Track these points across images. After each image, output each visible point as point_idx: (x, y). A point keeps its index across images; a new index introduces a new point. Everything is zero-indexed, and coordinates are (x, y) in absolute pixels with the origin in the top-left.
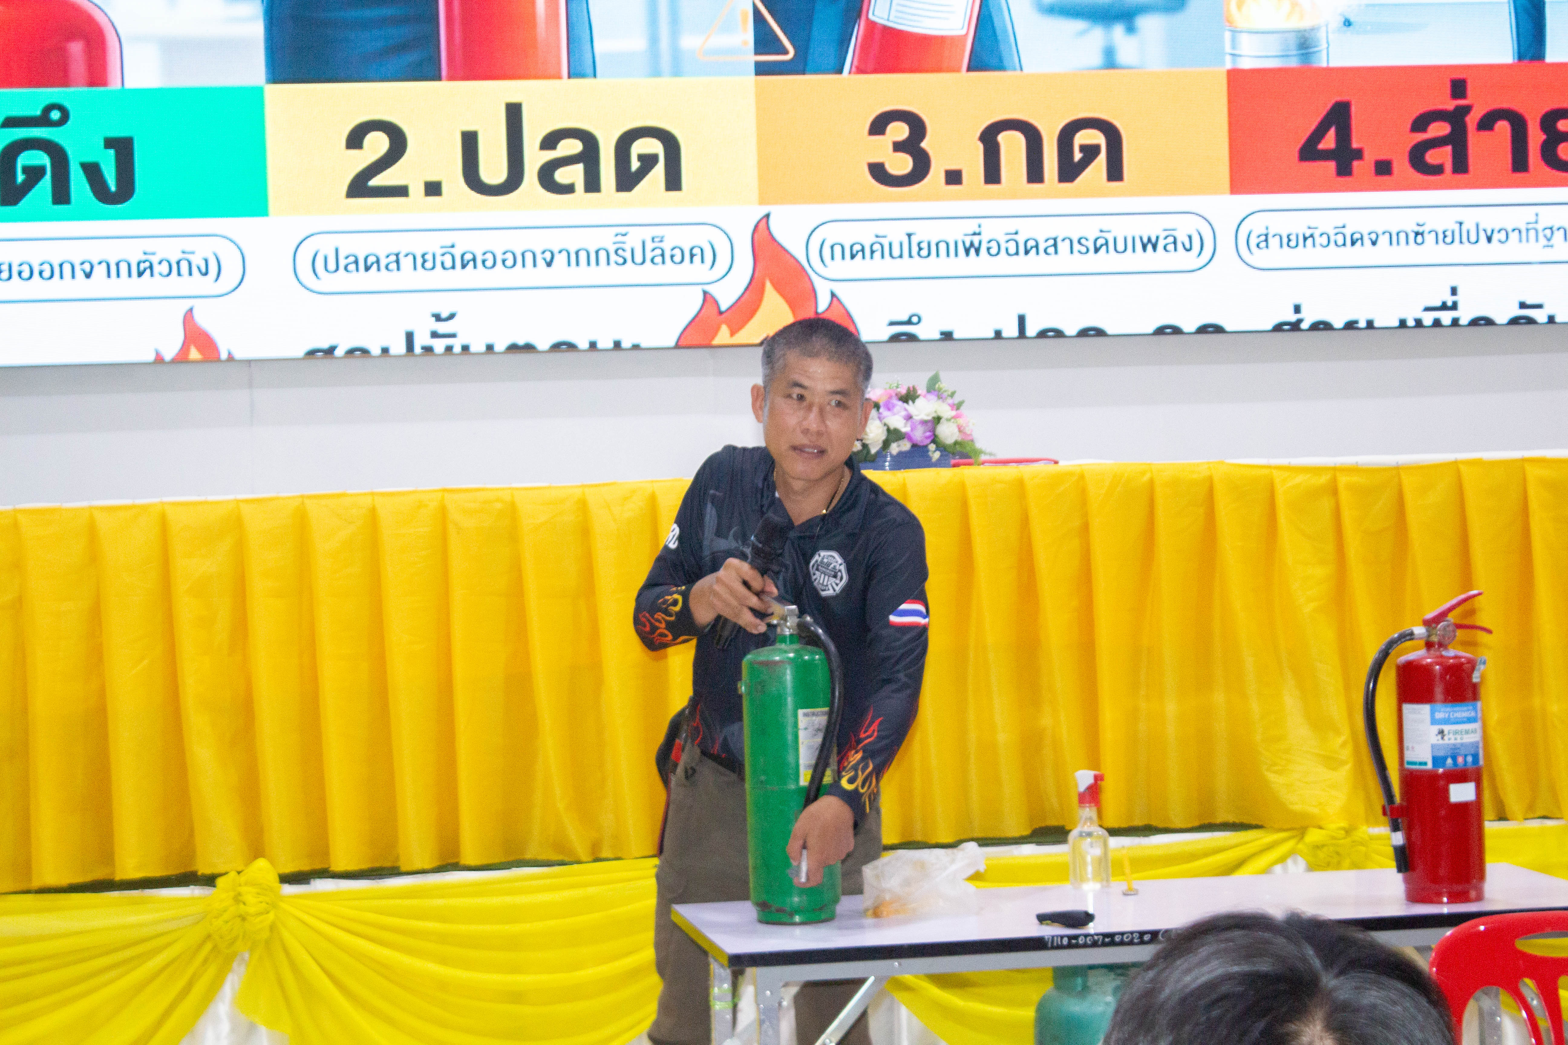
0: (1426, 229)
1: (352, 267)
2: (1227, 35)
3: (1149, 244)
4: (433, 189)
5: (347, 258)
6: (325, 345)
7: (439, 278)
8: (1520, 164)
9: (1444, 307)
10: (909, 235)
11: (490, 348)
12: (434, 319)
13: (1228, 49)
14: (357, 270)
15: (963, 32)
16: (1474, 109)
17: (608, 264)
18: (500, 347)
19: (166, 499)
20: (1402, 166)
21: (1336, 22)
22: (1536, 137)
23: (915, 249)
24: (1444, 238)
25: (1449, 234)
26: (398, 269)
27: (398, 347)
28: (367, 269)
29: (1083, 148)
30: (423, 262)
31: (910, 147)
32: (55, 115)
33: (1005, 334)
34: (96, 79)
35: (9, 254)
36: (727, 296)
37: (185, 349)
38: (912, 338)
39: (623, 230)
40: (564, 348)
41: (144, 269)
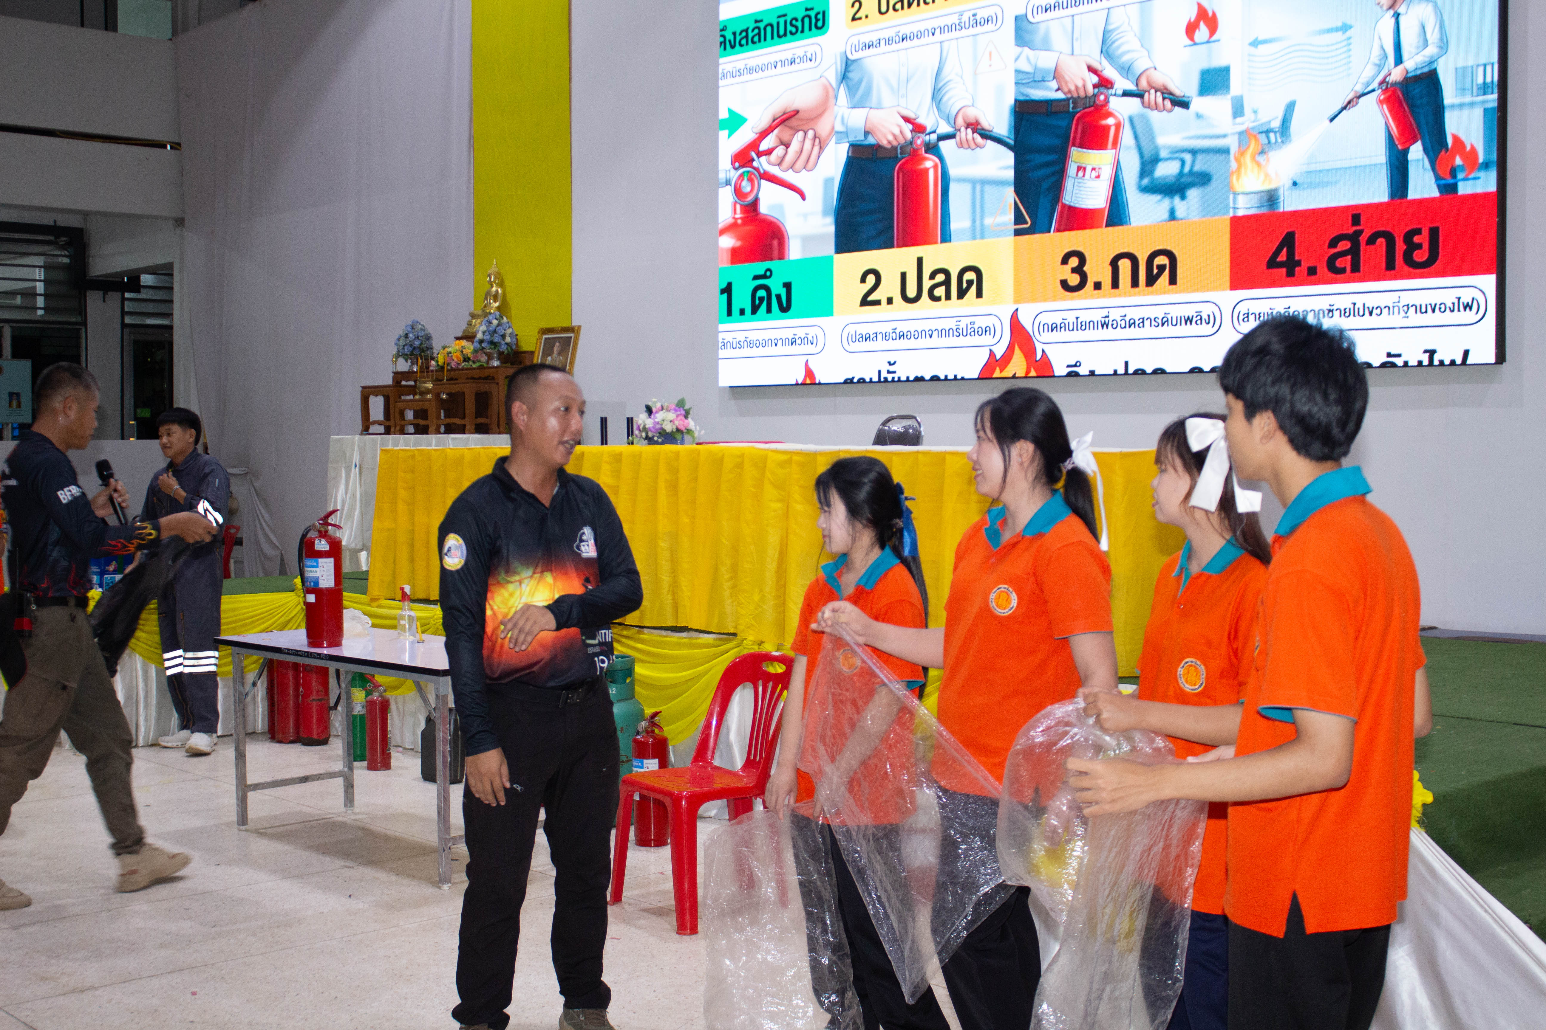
0: (1335, 308)
2: (1231, 196)
3: (1189, 320)
4: (890, 301)
5: (859, 335)
6: (850, 377)
7: (891, 345)
8: (1390, 265)
10: (1077, 318)
11: (907, 379)
12: (888, 364)
13: (1231, 205)
14: (862, 341)
15: (1104, 206)
16: (1365, 232)
17: (953, 336)
18: (911, 378)
20: (1322, 269)
21: (1289, 184)
22: (1400, 247)
23: (1079, 326)
24: (1345, 313)
25: (1347, 310)
26: (877, 340)
27: (875, 379)
28: (866, 340)
29: (1159, 267)
30: (886, 337)
31: (1079, 270)
32: (768, 273)
33: (1119, 372)
34: (781, 257)
35: (753, 336)
36: (999, 352)
37: (805, 379)
38: (1076, 374)
39: (959, 319)
40: (935, 378)
41: (793, 342)
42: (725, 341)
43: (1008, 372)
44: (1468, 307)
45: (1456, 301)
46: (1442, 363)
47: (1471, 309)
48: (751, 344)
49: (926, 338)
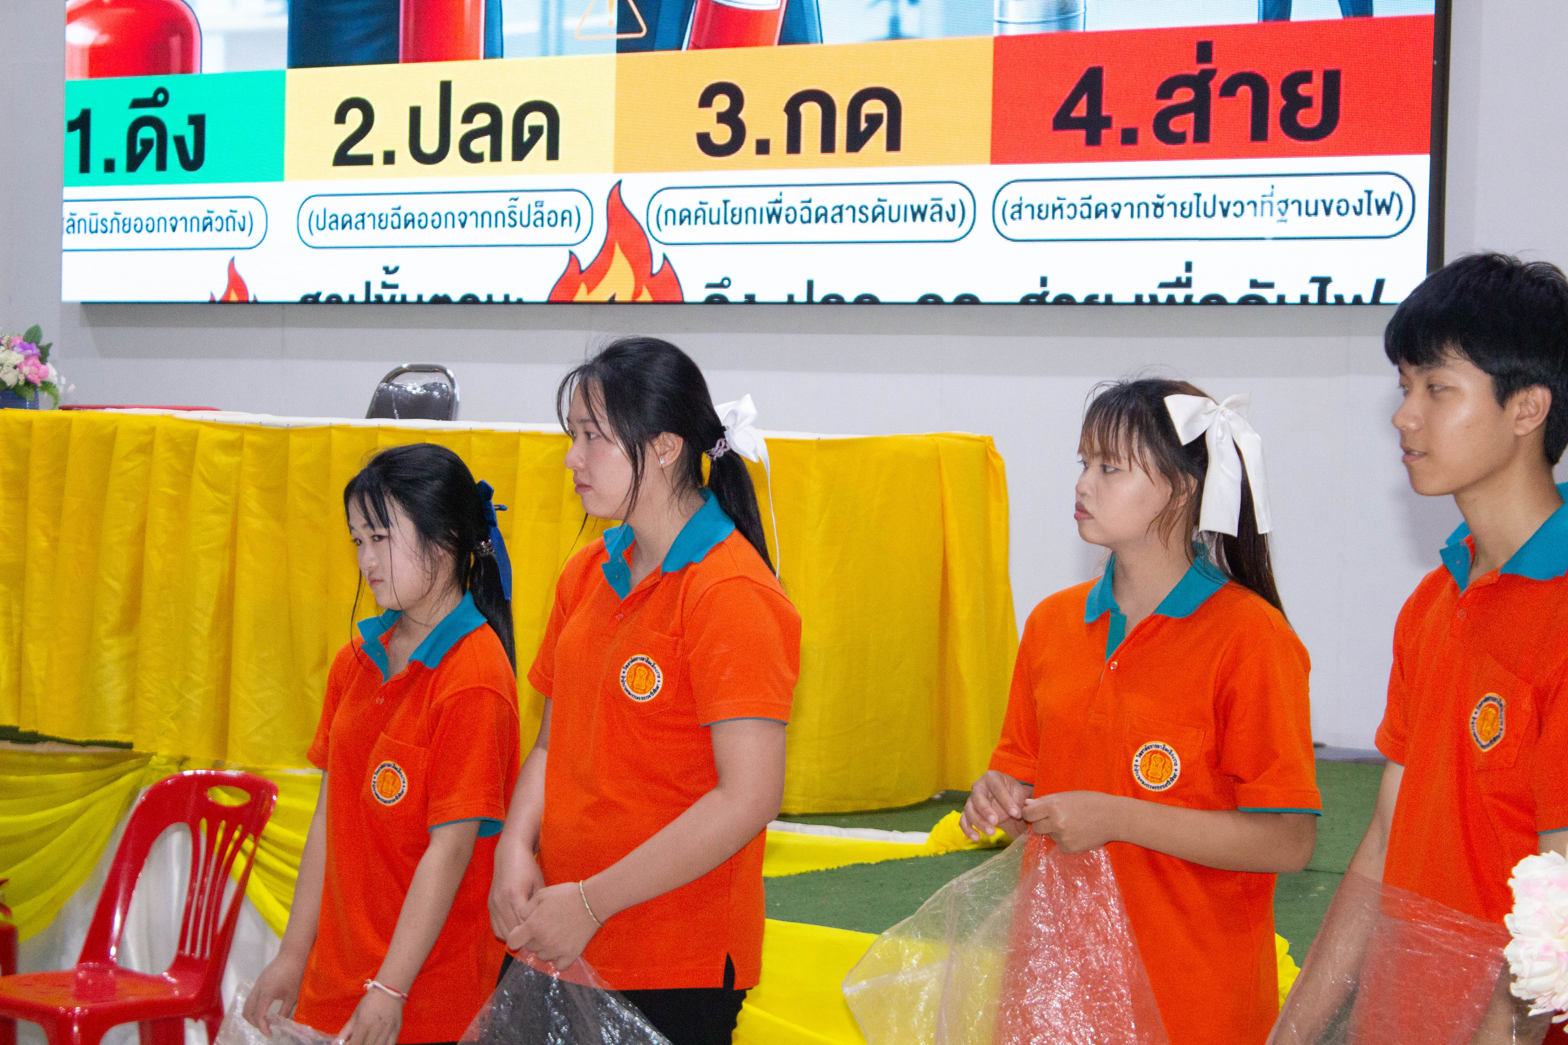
0: (1166, 200)
1: (334, 225)
3: (919, 213)
4: (389, 158)
5: (331, 217)
6: (313, 292)
7: (390, 236)
8: (1259, 132)
9: (1178, 284)
10: (725, 202)
11: (419, 299)
12: (384, 272)
13: (996, 16)
14: (337, 227)
15: (777, 7)
16: (1218, 73)
17: (504, 226)
18: (426, 298)
20: (1147, 135)
22: (1276, 102)
23: (729, 215)
24: (1182, 211)
25: (1187, 206)
26: (364, 227)
27: (360, 297)
28: (343, 226)
29: (869, 117)
30: (381, 222)
31: (730, 118)
32: (161, 97)
33: (796, 299)
34: (186, 67)
35: (129, 211)
36: (587, 257)
37: (228, 293)
38: (723, 300)
39: (515, 195)
40: (470, 300)
41: (207, 225)
42: (76, 218)
43: (603, 292)
44: (1383, 207)
45: (1365, 197)
46: (1339, 300)
47: (1388, 211)
48: (126, 226)
49: (453, 226)
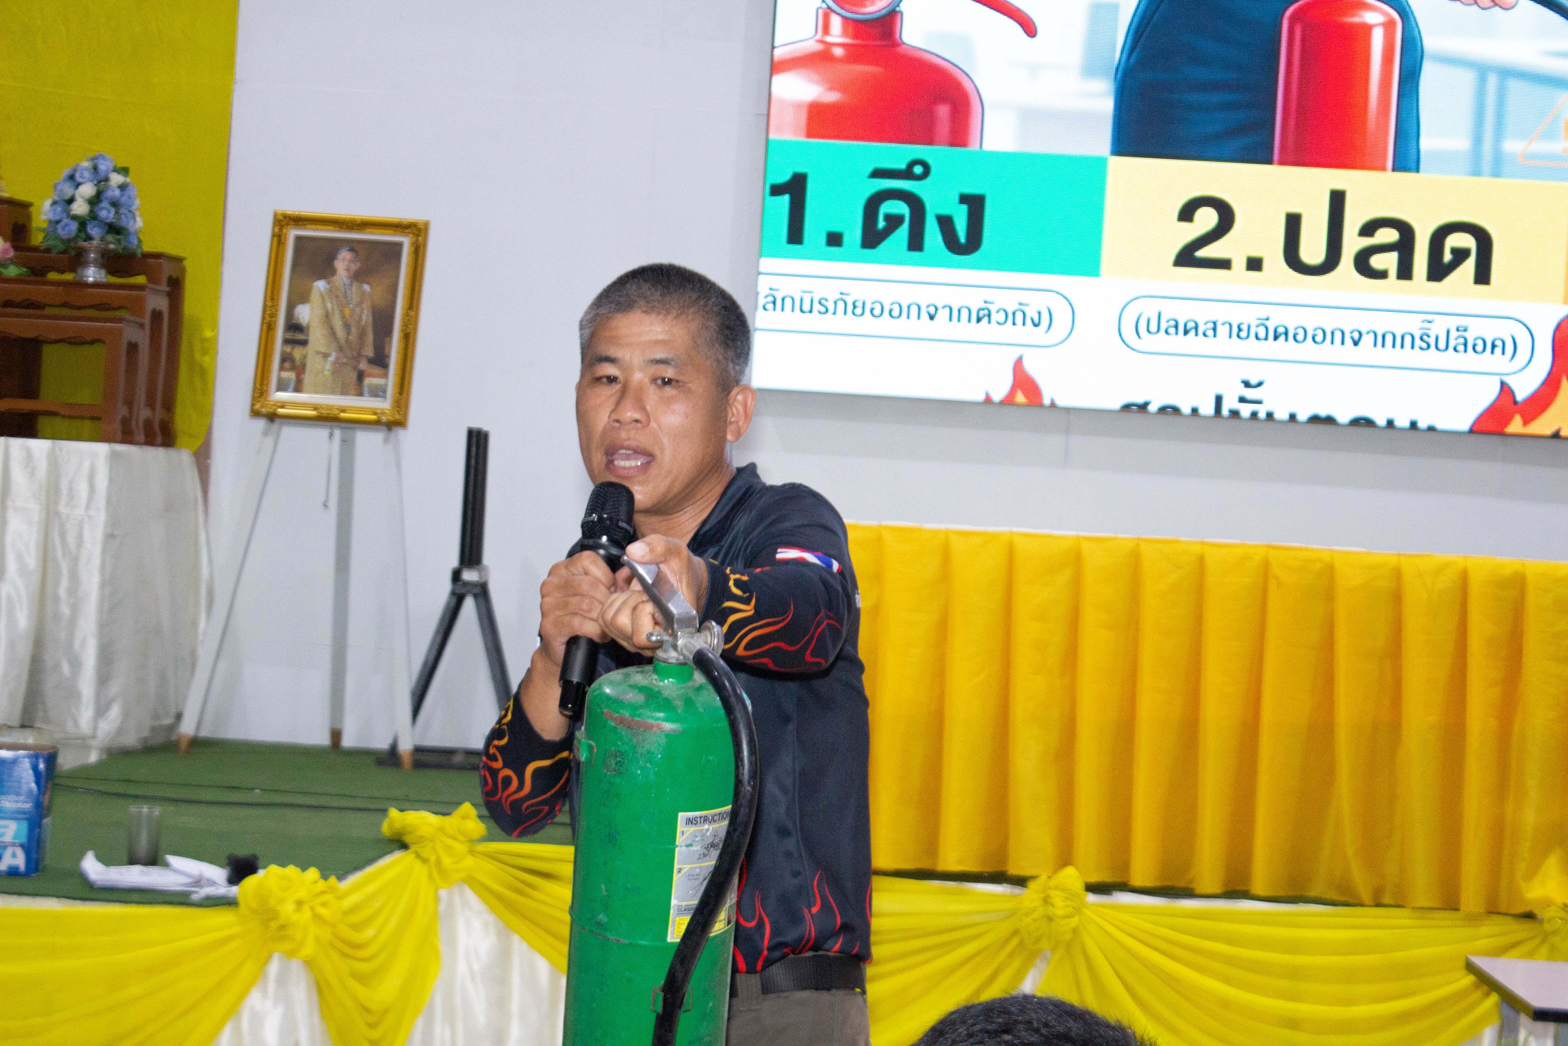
1: (1172, 330)
4: (1254, 264)
5: (1168, 321)
6: (1140, 400)
7: (1251, 347)
11: (1293, 417)
12: (1243, 385)
14: (1177, 333)
17: (1413, 347)
18: (1302, 417)
19: (1015, 529)
26: (1215, 336)
27: (1208, 409)
28: (1186, 332)
30: (1239, 332)
32: (918, 170)
34: (959, 140)
35: (858, 292)
36: (1523, 388)
37: (1012, 393)
39: (1430, 317)
40: (1362, 423)
41: (982, 316)
42: (779, 295)
43: (1543, 425)
48: (856, 308)
49: (1343, 343)
